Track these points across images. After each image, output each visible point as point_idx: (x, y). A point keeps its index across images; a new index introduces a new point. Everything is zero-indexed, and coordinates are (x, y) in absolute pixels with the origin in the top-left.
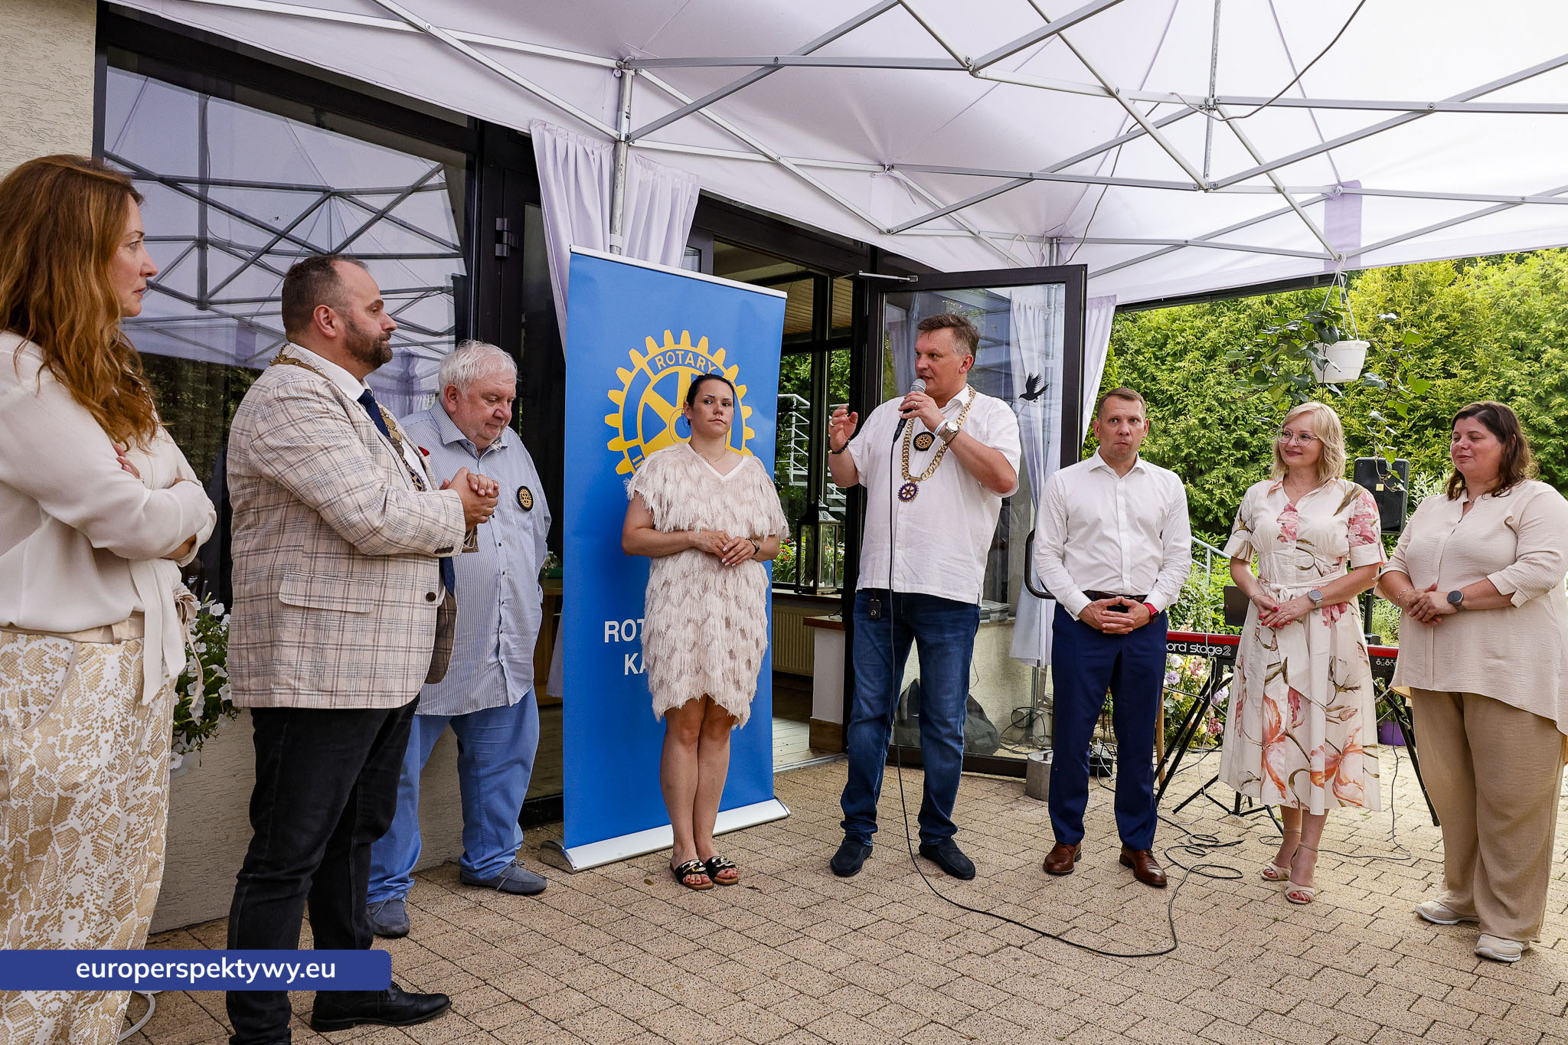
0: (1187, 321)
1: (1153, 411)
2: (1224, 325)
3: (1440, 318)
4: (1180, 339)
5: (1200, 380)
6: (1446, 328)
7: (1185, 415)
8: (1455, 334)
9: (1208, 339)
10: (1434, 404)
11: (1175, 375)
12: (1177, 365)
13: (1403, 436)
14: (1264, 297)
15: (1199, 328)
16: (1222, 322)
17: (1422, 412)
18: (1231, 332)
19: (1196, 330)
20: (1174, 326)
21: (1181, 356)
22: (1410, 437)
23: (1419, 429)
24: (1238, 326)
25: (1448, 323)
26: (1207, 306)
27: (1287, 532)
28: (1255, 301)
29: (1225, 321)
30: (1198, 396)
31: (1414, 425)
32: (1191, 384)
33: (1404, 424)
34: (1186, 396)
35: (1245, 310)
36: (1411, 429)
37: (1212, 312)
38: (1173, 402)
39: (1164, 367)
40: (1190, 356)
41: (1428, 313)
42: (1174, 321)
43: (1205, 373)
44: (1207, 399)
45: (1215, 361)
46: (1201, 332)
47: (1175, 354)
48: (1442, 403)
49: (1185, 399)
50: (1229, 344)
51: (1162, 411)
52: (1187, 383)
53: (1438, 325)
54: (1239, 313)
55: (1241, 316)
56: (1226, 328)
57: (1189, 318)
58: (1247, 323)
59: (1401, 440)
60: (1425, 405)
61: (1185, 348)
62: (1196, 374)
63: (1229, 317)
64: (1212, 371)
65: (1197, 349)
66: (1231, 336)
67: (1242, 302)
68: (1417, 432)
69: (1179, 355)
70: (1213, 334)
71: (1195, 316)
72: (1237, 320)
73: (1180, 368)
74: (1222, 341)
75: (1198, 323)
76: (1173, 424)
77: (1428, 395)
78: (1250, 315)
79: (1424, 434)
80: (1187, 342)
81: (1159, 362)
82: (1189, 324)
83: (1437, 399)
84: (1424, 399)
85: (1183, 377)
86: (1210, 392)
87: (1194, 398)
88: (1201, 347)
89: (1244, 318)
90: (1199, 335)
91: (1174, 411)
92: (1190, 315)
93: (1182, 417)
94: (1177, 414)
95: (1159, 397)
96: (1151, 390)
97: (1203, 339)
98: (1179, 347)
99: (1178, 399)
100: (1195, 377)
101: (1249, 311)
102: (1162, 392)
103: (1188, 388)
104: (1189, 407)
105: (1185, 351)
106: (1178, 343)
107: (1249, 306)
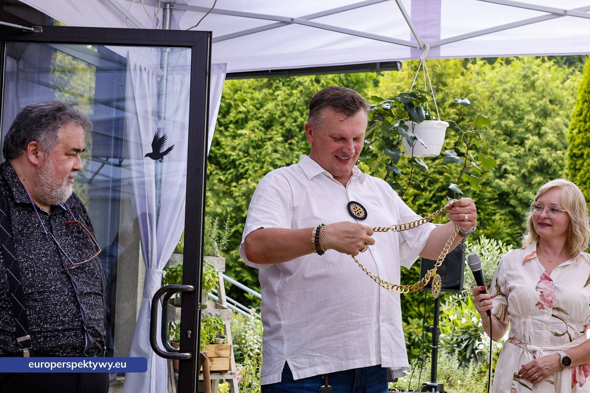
0: (247, 93)
1: (217, 174)
2: (279, 98)
3: (453, 105)
4: (242, 109)
5: (258, 147)
6: (457, 114)
7: (246, 178)
8: (463, 119)
9: (266, 110)
10: (449, 178)
11: (237, 141)
12: (239, 132)
13: (425, 204)
14: (313, 77)
15: (258, 99)
16: (278, 95)
17: (440, 184)
18: (286, 105)
19: (256, 101)
20: (236, 96)
21: (242, 124)
22: (430, 205)
23: (438, 200)
24: (291, 99)
25: (458, 110)
26: (265, 80)
27: (545, 300)
28: (307, 79)
29: (281, 94)
30: (258, 161)
31: (434, 195)
32: (251, 151)
33: (427, 195)
34: (247, 161)
35: (297, 87)
36: (431, 199)
37: (269, 86)
38: (235, 167)
39: (227, 134)
40: (251, 124)
41: (443, 100)
42: (236, 91)
43: (263, 141)
44: (265, 165)
45: (272, 130)
46: (260, 103)
47: (236, 122)
48: (454, 178)
49: (246, 164)
50: (284, 115)
51: (225, 174)
52: (248, 149)
53: (452, 111)
54: (292, 89)
55: (294, 91)
56: (282, 101)
57: (250, 90)
58: (299, 98)
59: (424, 208)
60: (441, 178)
61: (246, 117)
62: (256, 141)
63: (284, 91)
64: (270, 139)
65: (257, 119)
66: (285, 108)
67: (294, 79)
68: (436, 202)
69: (241, 123)
70: (270, 106)
71: (254, 89)
72: (291, 95)
73: (241, 135)
74: (278, 113)
75: (258, 95)
76: (235, 187)
77: (444, 170)
78: (301, 91)
79: (441, 203)
80: (248, 112)
81: (222, 128)
82: (249, 95)
83: (451, 174)
84: (441, 173)
85: (245, 144)
86: (268, 159)
87: (254, 163)
88: (260, 117)
89: (296, 93)
90: (258, 106)
91: (236, 175)
92: (250, 87)
93: (243, 181)
94: (239, 177)
95: (223, 161)
96: (216, 154)
97: (262, 110)
98: (241, 116)
99: (240, 164)
100: (254, 144)
101: (301, 88)
102: (226, 157)
103: (249, 154)
104: (250, 172)
105: (246, 120)
106: (240, 112)
107: (300, 83)
